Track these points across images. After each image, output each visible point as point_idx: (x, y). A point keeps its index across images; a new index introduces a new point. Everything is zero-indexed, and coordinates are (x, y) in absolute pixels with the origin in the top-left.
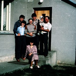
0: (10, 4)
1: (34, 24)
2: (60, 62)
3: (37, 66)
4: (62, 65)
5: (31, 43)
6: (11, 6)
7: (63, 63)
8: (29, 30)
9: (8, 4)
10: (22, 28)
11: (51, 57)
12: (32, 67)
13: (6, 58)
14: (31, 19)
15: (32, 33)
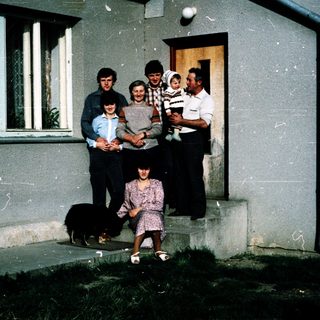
0: (68, 32)
1: (153, 101)
2: (261, 241)
3: (158, 254)
4: (270, 253)
5: (140, 171)
6: (73, 39)
7: (274, 245)
8: (131, 124)
9: (63, 34)
10: (110, 121)
11: (219, 223)
12: (138, 259)
13: (52, 228)
14: (141, 83)
15: (143, 136)
